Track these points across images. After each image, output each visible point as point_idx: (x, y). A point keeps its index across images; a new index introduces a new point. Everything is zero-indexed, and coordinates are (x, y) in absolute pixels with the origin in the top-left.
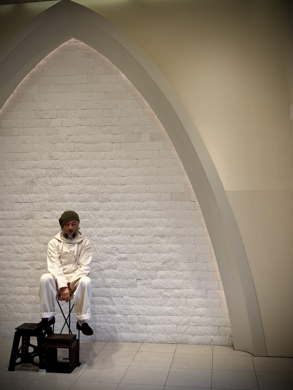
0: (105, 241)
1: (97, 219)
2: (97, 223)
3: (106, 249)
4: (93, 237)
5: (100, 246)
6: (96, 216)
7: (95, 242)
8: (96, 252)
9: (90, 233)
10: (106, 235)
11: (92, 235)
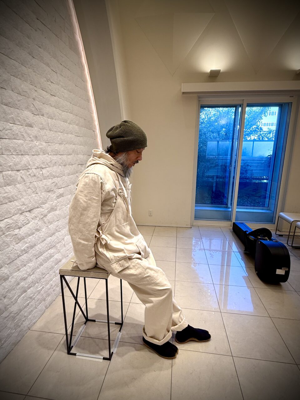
0: (45, 175)
1: (32, 142)
2: (33, 148)
3: (47, 186)
4: (31, 171)
5: (40, 184)
6: (31, 136)
7: (33, 178)
8: (37, 193)
9: (28, 165)
10: (45, 167)
11: (29, 167)
